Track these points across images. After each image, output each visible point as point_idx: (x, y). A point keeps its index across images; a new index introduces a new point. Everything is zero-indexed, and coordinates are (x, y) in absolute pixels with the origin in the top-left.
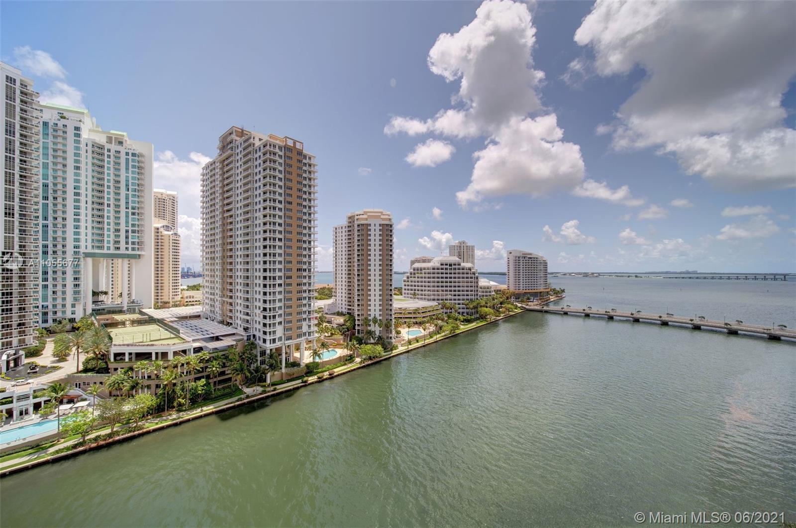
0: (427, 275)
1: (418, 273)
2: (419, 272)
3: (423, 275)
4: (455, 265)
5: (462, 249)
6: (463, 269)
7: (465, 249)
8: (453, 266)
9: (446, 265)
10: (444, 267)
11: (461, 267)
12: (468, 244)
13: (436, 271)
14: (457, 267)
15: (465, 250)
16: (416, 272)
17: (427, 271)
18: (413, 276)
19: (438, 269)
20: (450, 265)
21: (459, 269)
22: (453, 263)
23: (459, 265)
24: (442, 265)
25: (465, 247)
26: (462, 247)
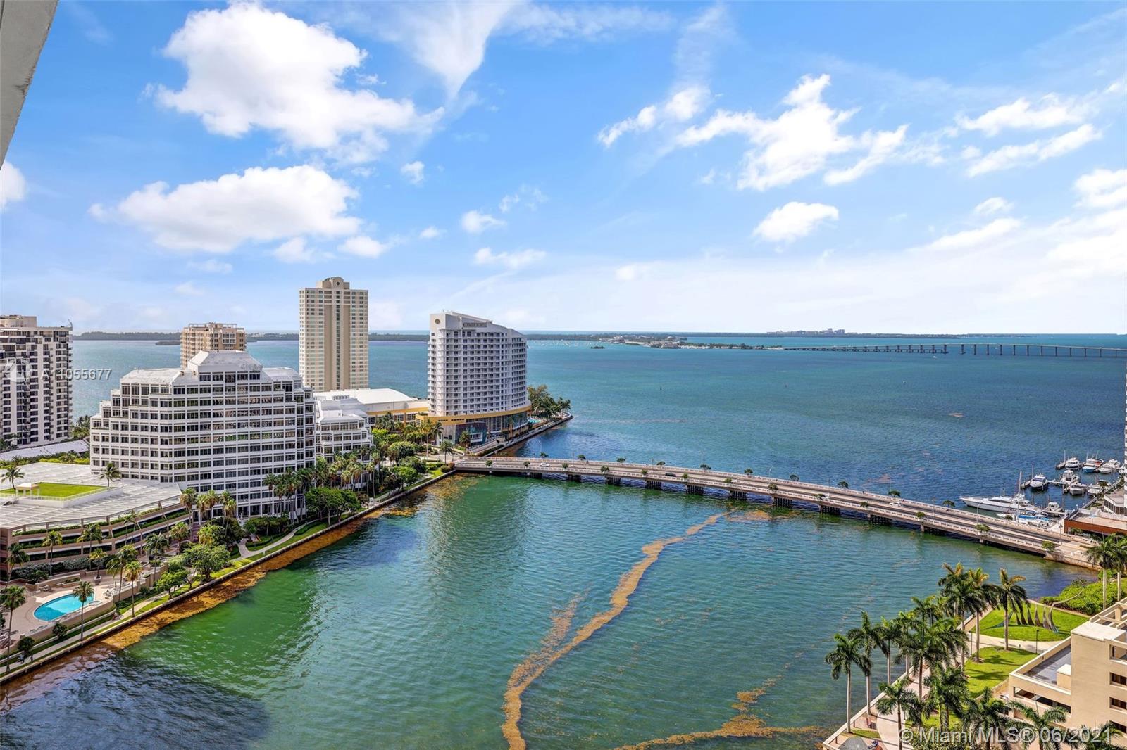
0: (159, 409)
1: (135, 402)
2: (140, 397)
3: (149, 409)
4: (243, 377)
5: (334, 299)
6: (267, 388)
7: (342, 300)
8: (238, 382)
9: (219, 378)
10: (212, 383)
11: (260, 382)
12: (352, 287)
13: (186, 397)
14: (249, 382)
15: (342, 304)
16: (131, 397)
17: (159, 397)
18: (121, 408)
19: (192, 390)
20: (231, 378)
21: (255, 389)
22: (237, 370)
23: (255, 376)
24: (204, 377)
25: (342, 295)
26: (334, 295)
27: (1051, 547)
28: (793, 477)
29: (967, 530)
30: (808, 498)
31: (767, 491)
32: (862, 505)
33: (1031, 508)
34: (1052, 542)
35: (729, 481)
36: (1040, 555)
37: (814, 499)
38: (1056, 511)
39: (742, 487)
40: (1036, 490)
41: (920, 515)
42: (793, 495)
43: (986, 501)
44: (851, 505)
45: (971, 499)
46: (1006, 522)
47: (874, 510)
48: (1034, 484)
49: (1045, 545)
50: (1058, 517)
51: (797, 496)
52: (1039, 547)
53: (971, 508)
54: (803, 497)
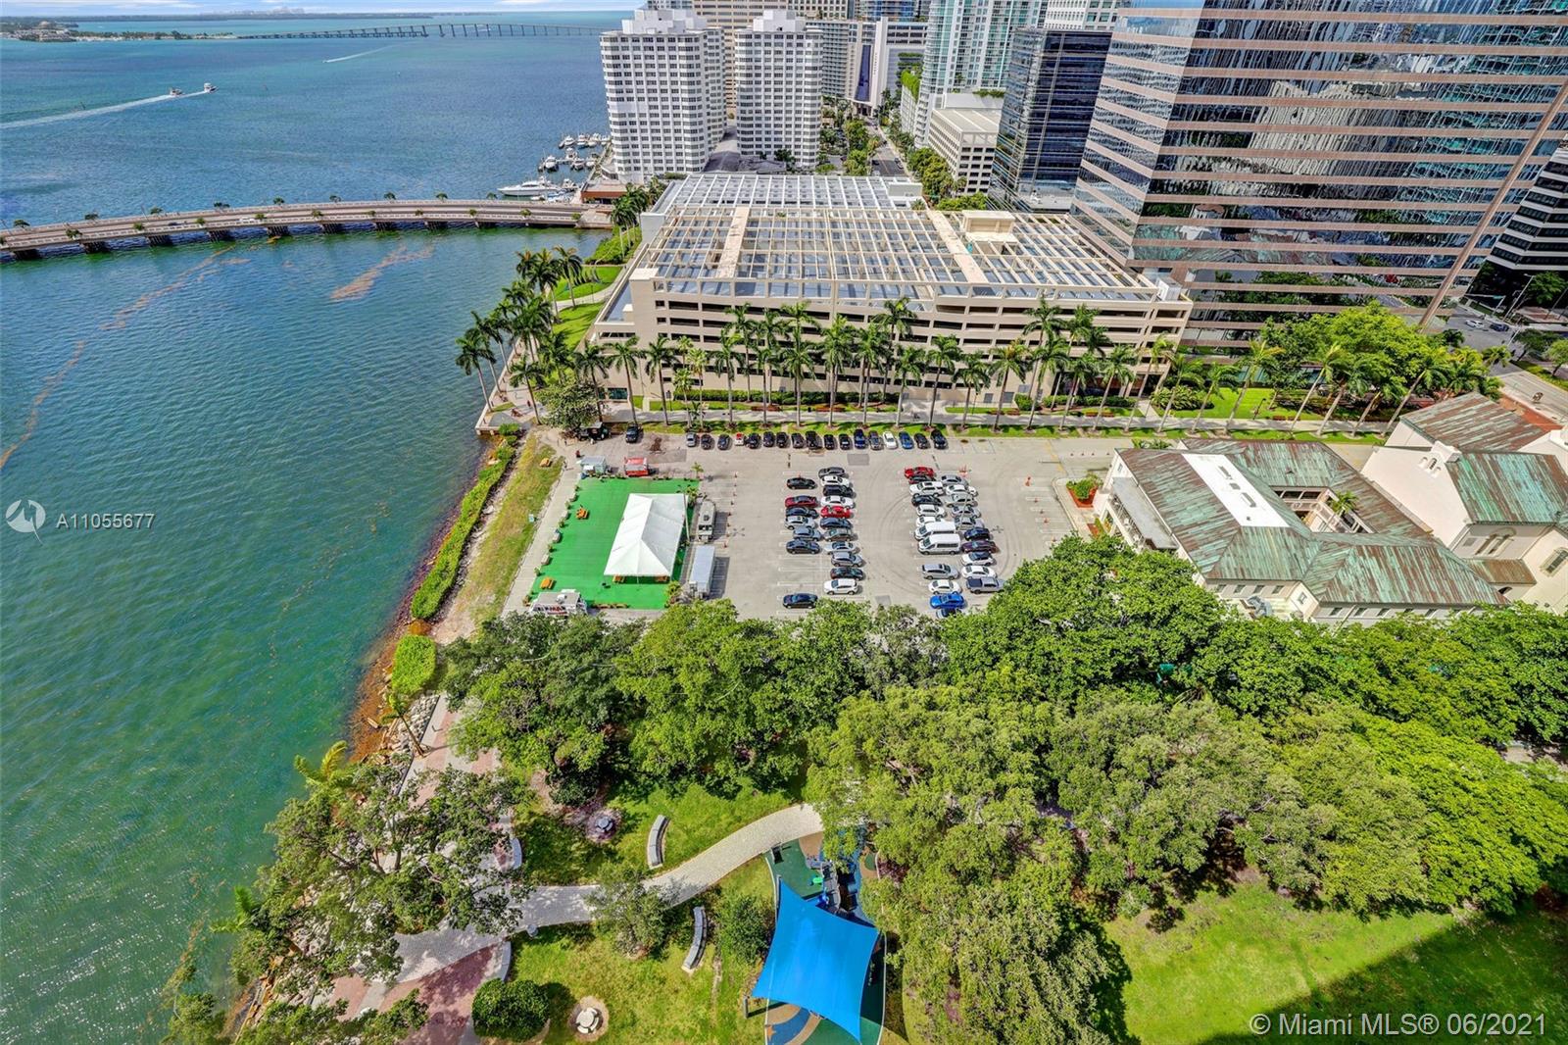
27: (578, 217)
28: (333, 198)
29: (514, 218)
30: (360, 217)
31: (311, 219)
32: (418, 213)
33: (553, 187)
34: (577, 213)
35: (260, 217)
36: (571, 226)
37: (365, 217)
38: (571, 186)
39: (280, 221)
40: (552, 170)
41: (473, 213)
42: (342, 218)
43: (518, 187)
44: (406, 216)
45: (506, 189)
46: (539, 204)
47: (429, 216)
48: (549, 165)
49: (574, 217)
50: (573, 191)
51: (348, 217)
52: (570, 220)
53: (507, 196)
54: (354, 217)
